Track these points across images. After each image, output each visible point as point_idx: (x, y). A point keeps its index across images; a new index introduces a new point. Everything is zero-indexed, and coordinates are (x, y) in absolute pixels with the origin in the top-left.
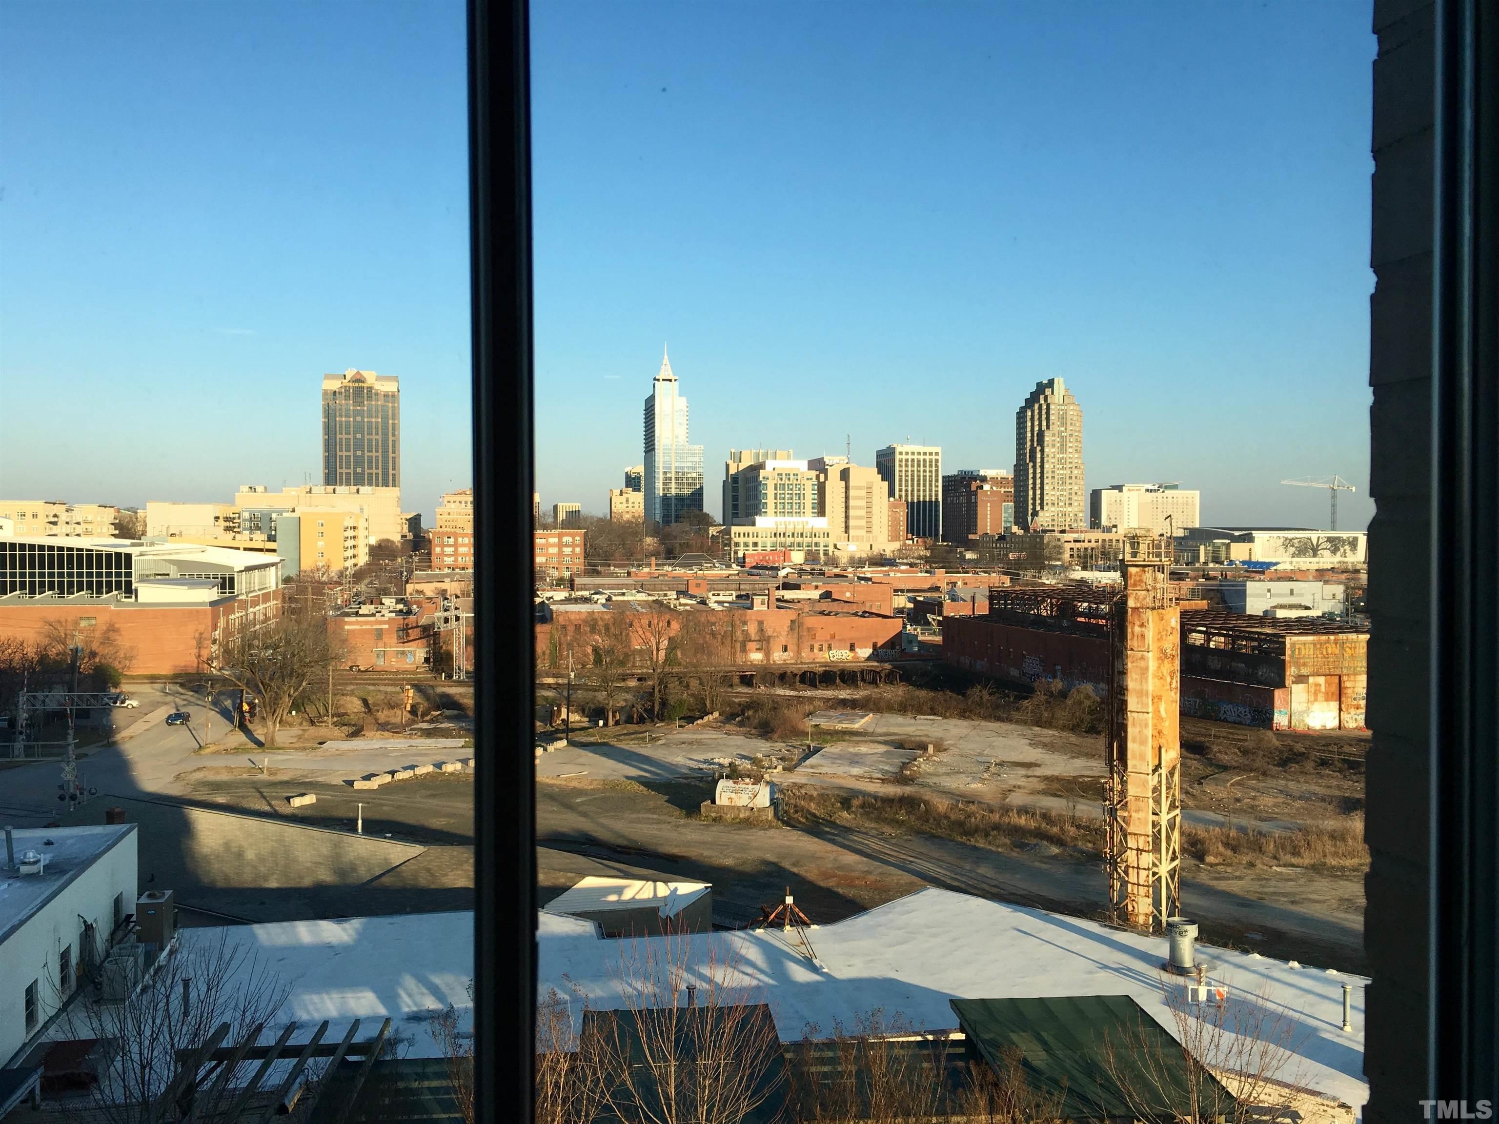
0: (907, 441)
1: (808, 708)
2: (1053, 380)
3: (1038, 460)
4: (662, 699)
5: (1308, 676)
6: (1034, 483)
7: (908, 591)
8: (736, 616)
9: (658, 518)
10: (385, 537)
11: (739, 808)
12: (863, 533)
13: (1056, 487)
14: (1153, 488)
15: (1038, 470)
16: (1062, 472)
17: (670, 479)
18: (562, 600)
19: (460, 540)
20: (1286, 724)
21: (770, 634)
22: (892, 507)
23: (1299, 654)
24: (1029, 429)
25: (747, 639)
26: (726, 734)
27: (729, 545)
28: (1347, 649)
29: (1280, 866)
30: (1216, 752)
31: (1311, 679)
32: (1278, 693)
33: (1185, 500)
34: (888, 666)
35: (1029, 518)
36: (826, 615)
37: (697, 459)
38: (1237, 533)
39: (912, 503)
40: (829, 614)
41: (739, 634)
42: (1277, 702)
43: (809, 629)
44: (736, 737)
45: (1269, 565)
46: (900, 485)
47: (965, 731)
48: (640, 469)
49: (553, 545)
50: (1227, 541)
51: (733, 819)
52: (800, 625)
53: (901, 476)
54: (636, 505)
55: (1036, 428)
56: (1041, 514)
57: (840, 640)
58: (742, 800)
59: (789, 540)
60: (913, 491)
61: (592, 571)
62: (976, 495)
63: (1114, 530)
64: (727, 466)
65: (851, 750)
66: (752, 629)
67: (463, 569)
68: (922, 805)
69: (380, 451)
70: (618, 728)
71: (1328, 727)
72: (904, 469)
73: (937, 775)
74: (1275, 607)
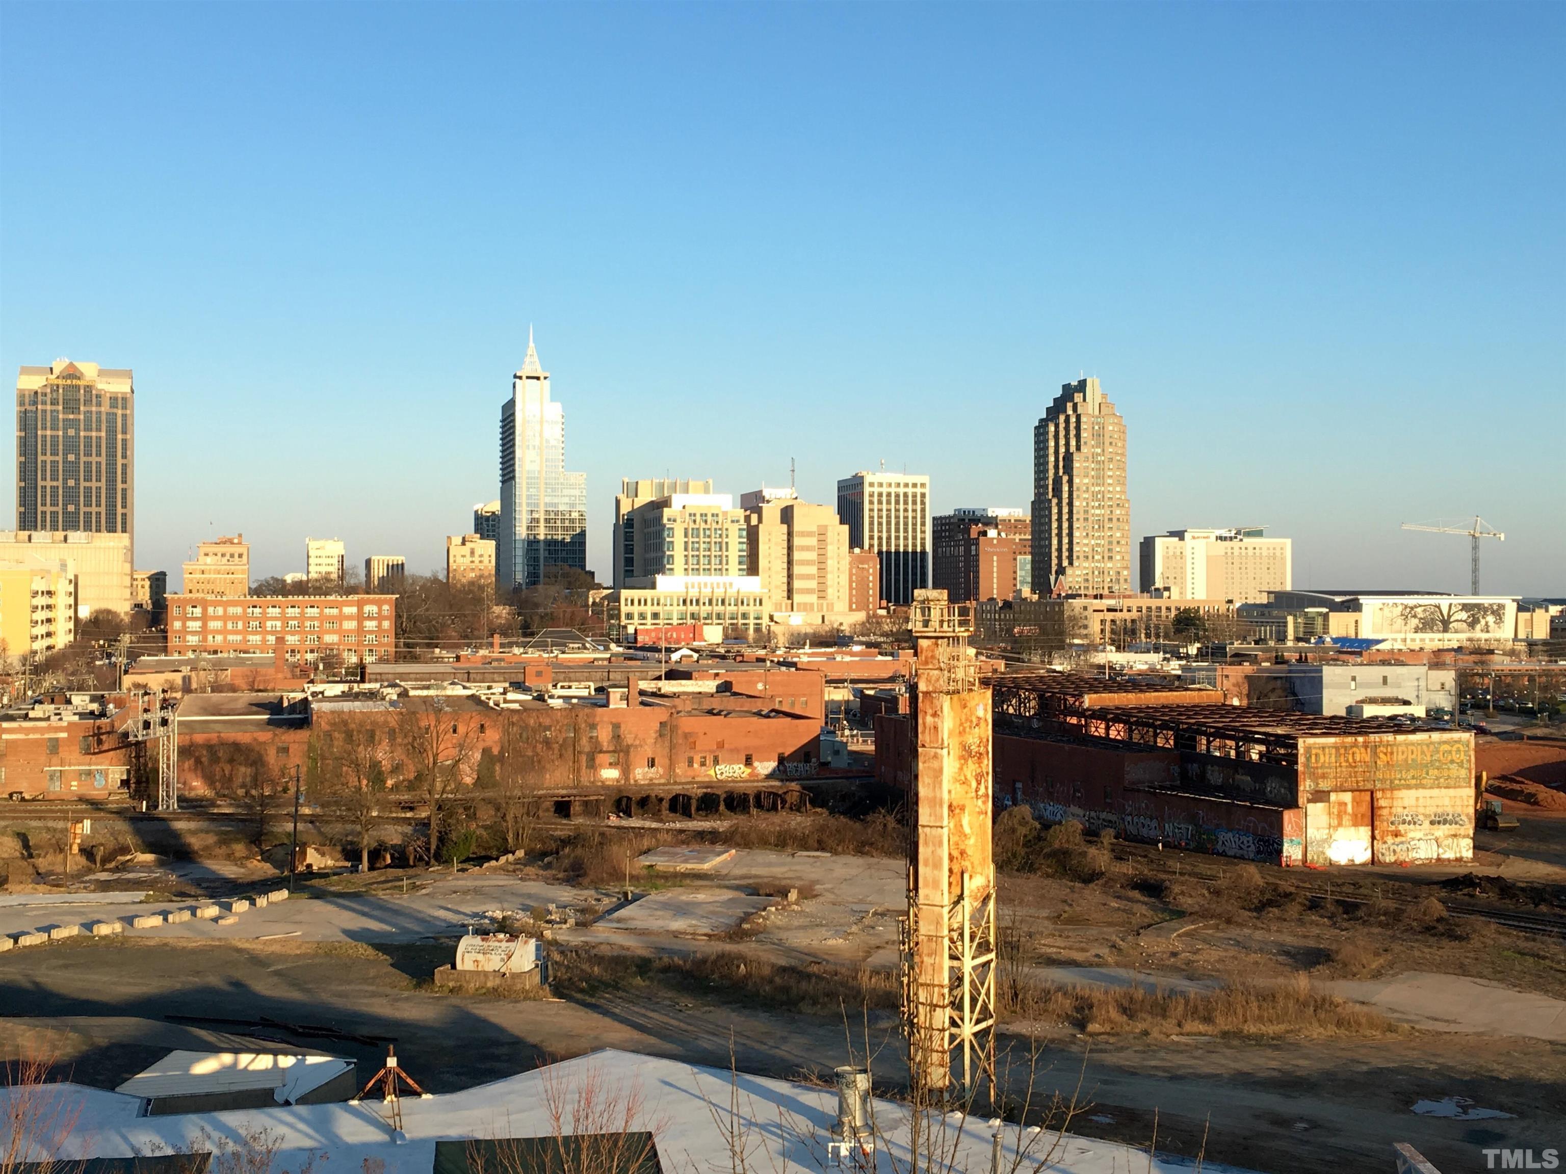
0: (881, 467)
1: (646, 843)
2: (1085, 381)
3: (1065, 495)
4: (440, 832)
5: (1329, 792)
6: (1060, 528)
7: (853, 681)
8: (581, 715)
9: (520, 577)
10: (104, 605)
11: (486, 974)
12: (813, 599)
13: (1091, 533)
14: (1228, 535)
15: (1065, 510)
16: (1098, 512)
17: (538, 521)
18: (336, 696)
19: (211, 610)
20: (1300, 857)
21: (630, 742)
22: (856, 562)
23: (1317, 761)
24: (1051, 450)
25: (596, 749)
26: (521, 879)
27: (618, 617)
28: (1382, 755)
29: (1182, 1034)
30: (1177, 894)
31: (1333, 797)
32: (1288, 816)
33: (1272, 551)
34: (794, 786)
35: (1052, 578)
36: (714, 715)
37: (577, 492)
38: (1338, 599)
39: (889, 553)
40: (719, 714)
41: (585, 744)
42: (1287, 828)
43: (686, 736)
44: (532, 883)
45: (1370, 643)
46: (871, 530)
47: (854, 872)
48: (495, 506)
49: (350, 618)
50: (1325, 610)
51: (477, 990)
52: (674, 729)
53: (871, 517)
54: (486, 560)
55: (1062, 450)
56: (1069, 571)
57: (732, 750)
58: (493, 963)
59: (704, 610)
60: (889, 538)
61: (406, 654)
62: (977, 544)
63: (1166, 594)
64: (618, 502)
65: (684, 898)
66: (604, 735)
67: (215, 652)
68: (742, 966)
69: (104, 479)
70: (375, 873)
71: (1357, 862)
72: (876, 507)
73: (787, 929)
74: (1363, 701)
